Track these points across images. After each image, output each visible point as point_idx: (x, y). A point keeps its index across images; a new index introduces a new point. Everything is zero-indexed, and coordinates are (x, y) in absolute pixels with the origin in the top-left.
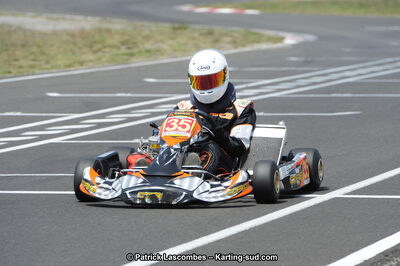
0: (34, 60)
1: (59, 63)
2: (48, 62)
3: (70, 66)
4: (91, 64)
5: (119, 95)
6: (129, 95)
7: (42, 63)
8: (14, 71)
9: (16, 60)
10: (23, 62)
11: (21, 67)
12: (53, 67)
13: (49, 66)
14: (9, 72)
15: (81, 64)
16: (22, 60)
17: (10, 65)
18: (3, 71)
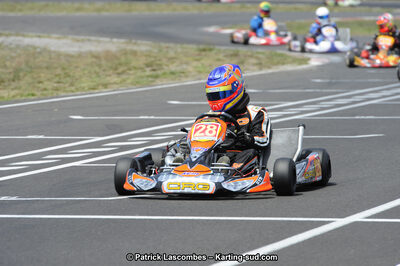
0: (59, 82)
1: (83, 85)
2: (72, 85)
3: (94, 89)
4: (115, 86)
7: (67, 85)
8: (38, 93)
9: (40, 82)
10: (47, 84)
11: (45, 89)
12: (77, 89)
13: (73, 88)
14: (33, 95)
15: (105, 86)
16: (46, 83)
17: (34, 87)
18: (27, 92)
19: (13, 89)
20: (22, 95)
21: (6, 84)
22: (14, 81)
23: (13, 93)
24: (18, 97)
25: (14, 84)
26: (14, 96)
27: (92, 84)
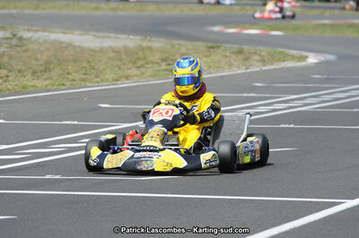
0: (85, 74)
1: (107, 77)
2: (97, 76)
3: (117, 80)
4: (136, 79)
7: (92, 77)
8: (68, 84)
9: (68, 74)
10: (75, 76)
11: (74, 80)
12: (102, 81)
13: (98, 80)
14: (63, 85)
15: (127, 78)
16: (74, 74)
17: (63, 78)
18: (58, 83)
19: (45, 80)
20: (54, 85)
21: (39, 74)
22: (45, 72)
23: (45, 83)
24: (50, 87)
25: (46, 75)
26: (46, 86)
27: (115, 76)
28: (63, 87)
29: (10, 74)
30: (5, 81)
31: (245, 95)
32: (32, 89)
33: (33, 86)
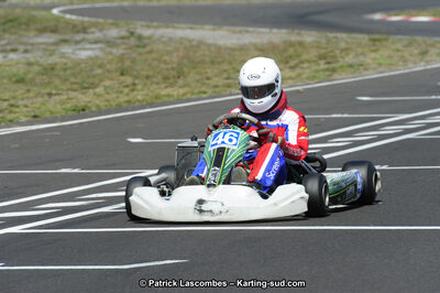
0: (228, 78)
4: (290, 81)
5: (334, 116)
6: (345, 116)
8: (210, 91)
9: (208, 79)
11: (216, 86)
14: (204, 93)
16: (217, 79)
17: (204, 84)
18: (197, 91)
19: (180, 87)
20: (193, 94)
21: (171, 81)
22: (179, 77)
23: (182, 91)
24: (189, 96)
25: (181, 82)
26: (183, 95)
28: (204, 96)
29: (137, 82)
30: (133, 90)
31: (434, 97)
32: (166, 99)
33: (168, 96)
